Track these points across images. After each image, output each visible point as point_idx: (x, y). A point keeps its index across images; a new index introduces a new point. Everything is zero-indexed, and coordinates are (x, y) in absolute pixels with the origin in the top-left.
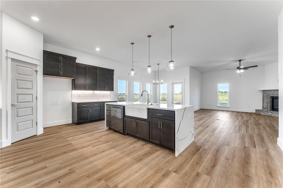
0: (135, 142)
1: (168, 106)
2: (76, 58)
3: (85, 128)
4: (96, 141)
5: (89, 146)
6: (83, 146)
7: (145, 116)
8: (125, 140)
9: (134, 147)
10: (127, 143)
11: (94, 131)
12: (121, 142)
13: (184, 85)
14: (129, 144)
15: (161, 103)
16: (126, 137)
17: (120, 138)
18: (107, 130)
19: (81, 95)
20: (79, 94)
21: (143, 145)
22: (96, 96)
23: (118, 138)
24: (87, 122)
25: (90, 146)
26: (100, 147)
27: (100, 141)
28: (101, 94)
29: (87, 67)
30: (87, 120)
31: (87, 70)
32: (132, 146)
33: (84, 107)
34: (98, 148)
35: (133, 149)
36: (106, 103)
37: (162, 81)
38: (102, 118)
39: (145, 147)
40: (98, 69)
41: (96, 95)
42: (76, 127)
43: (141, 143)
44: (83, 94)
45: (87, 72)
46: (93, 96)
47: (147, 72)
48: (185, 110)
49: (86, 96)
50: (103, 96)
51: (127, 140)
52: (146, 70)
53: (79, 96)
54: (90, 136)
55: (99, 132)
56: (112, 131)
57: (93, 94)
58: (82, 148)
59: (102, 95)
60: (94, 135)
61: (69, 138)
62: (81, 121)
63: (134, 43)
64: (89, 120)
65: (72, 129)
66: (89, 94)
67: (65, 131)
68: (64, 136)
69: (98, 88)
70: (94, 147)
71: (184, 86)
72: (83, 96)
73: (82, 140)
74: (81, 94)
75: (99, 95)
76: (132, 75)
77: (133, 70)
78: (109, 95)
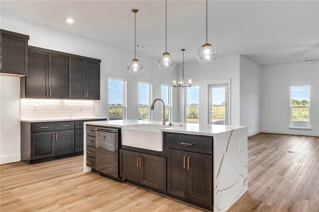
0: (140, 195)
1: (200, 128)
2: (27, 38)
3: (45, 171)
4: (67, 194)
5: (53, 203)
6: (42, 204)
7: (158, 147)
8: (121, 191)
9: (138, 205)
10: (126, 198)
11: (63, 175)
12: (114, 195)
13: (229, 88)
14: (129, 199)
15: (188, 122)
16: (123, 186)
17: (112, 189)
18: (87, 174)
19: (38, 108)
20: (35, 105)
21: (155, 201)
22: (68, 109)
23: (109, 188)
24: (51, 159)
25: (55, 204)
26: (75, 206)
27: (74, 195)
29: (50, 55)
30: (49, 155)
31: (50, 59)
32: (134, 203)
33: (45, 131)
34: (70, 208)
35: (137, 207)
36: (85, 123)
37: (190, 81)
38: (77, 150)
39: (158, 203)
40: (70, 58)
41: (67, 106)
42: (28, 169)
43: (151, 196)
44: (42, 106)
45: (50, 64)
46: (62, 109)
47: (162, 65)
48: (231, 134)
49: (48, 110)
50: (81, 110)
51: (125, 191)
52: (160, 61)
53: (35, 109)
54: (55, 185)
55: (73, 178)
56: (96, 176)
58: (41, 208)
59: (78, 107)
60: (63, 183)
61: (15, 190)
62: (38, 157)
63: (137, 10)
64: (53, 155)
65: (21, 172)
66: (53, 106)
67: (8, 176)
68: (5, 185)
69: (70, 94)
70: (62, 205)
71: (230, 90)
72: (42, 110)
73: (40, 192)
74: (37, 105)
75: (72, 107)
76: (135, 70)
77: (137, 60)
78: (91, 108)
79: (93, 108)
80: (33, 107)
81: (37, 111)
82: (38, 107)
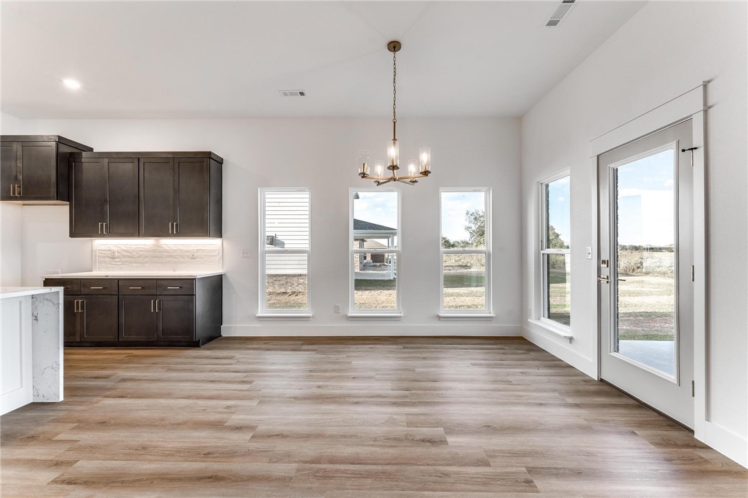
19: (116, 254)
20: (113, 248)
22: (168, 256)
28: (182, 248)
29: (106, 161)
31: (106, 169)
41: (166, 251)
44: (124, 251)
45: (106, 176)
46: (157, 257)
49: (132, 258)
50: (193, 258)
57: (154, 251)
59: (189, 252)
66: (142, 251)
71: (699, 155)
72: (124, 256)
74: (116, 249)
75: (176, 251)
78: (216, 254)
79: (221, 253)
80: (109, 252)
81: (116, 258)
82: (118, 252)
